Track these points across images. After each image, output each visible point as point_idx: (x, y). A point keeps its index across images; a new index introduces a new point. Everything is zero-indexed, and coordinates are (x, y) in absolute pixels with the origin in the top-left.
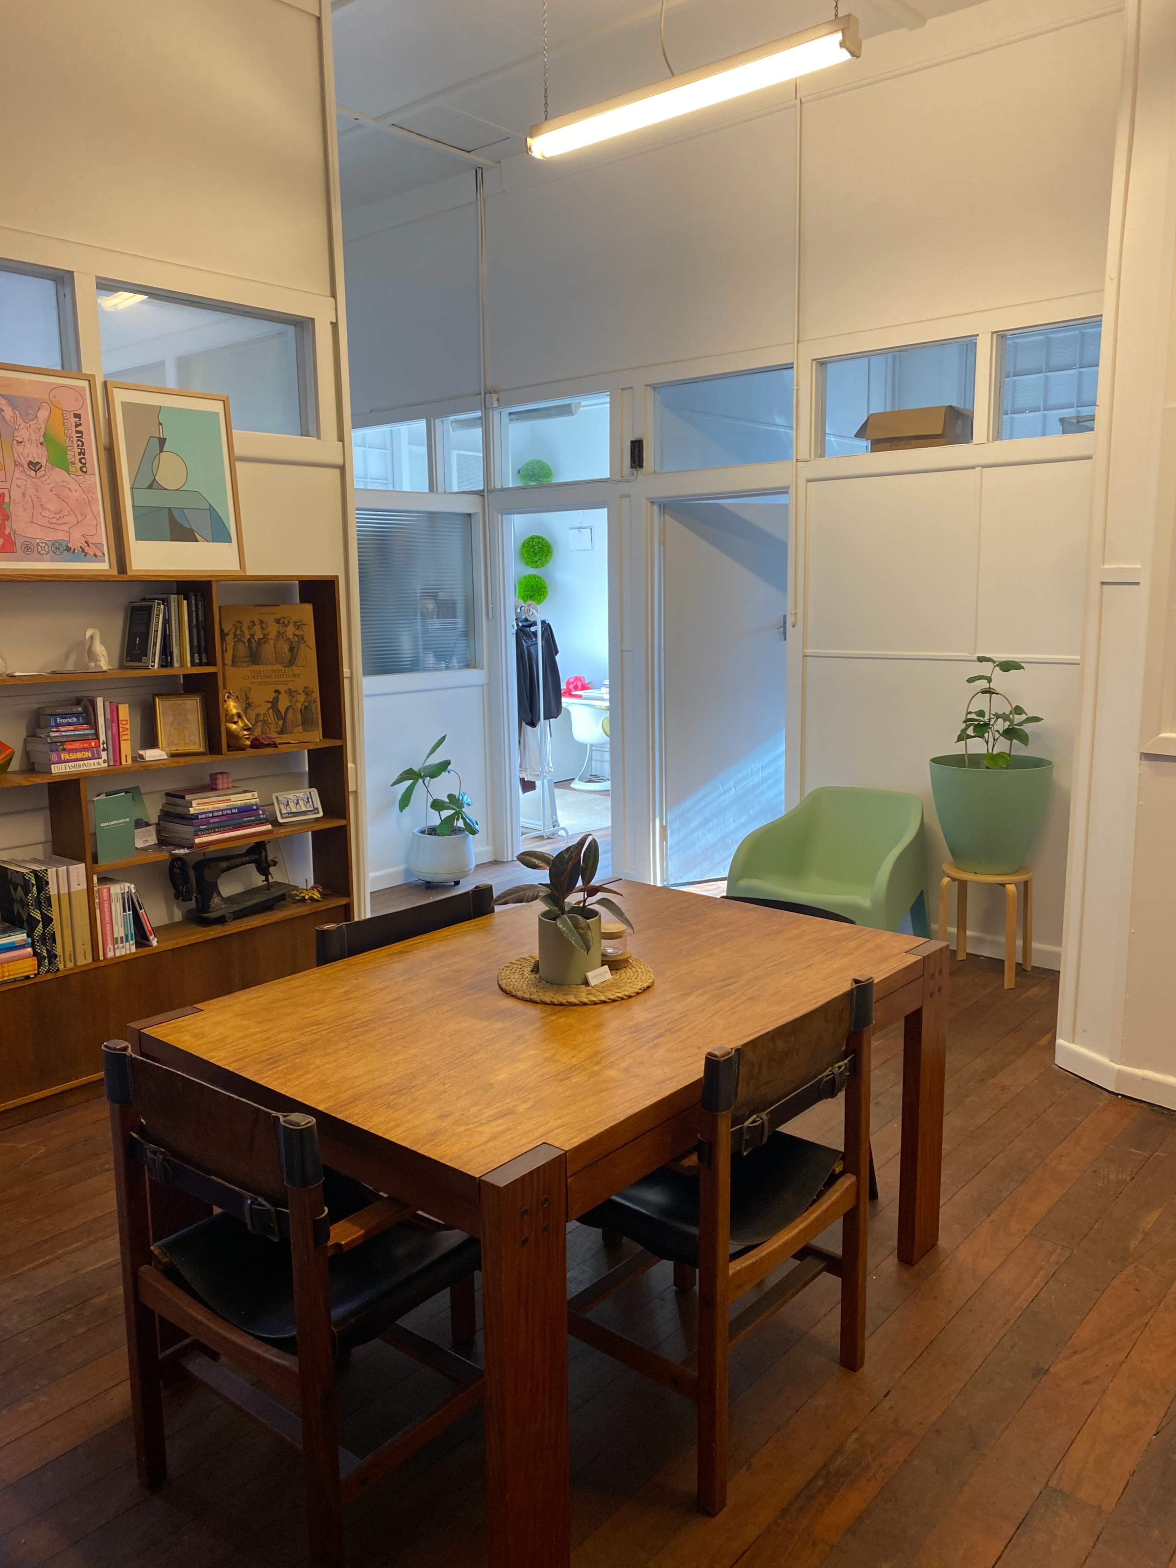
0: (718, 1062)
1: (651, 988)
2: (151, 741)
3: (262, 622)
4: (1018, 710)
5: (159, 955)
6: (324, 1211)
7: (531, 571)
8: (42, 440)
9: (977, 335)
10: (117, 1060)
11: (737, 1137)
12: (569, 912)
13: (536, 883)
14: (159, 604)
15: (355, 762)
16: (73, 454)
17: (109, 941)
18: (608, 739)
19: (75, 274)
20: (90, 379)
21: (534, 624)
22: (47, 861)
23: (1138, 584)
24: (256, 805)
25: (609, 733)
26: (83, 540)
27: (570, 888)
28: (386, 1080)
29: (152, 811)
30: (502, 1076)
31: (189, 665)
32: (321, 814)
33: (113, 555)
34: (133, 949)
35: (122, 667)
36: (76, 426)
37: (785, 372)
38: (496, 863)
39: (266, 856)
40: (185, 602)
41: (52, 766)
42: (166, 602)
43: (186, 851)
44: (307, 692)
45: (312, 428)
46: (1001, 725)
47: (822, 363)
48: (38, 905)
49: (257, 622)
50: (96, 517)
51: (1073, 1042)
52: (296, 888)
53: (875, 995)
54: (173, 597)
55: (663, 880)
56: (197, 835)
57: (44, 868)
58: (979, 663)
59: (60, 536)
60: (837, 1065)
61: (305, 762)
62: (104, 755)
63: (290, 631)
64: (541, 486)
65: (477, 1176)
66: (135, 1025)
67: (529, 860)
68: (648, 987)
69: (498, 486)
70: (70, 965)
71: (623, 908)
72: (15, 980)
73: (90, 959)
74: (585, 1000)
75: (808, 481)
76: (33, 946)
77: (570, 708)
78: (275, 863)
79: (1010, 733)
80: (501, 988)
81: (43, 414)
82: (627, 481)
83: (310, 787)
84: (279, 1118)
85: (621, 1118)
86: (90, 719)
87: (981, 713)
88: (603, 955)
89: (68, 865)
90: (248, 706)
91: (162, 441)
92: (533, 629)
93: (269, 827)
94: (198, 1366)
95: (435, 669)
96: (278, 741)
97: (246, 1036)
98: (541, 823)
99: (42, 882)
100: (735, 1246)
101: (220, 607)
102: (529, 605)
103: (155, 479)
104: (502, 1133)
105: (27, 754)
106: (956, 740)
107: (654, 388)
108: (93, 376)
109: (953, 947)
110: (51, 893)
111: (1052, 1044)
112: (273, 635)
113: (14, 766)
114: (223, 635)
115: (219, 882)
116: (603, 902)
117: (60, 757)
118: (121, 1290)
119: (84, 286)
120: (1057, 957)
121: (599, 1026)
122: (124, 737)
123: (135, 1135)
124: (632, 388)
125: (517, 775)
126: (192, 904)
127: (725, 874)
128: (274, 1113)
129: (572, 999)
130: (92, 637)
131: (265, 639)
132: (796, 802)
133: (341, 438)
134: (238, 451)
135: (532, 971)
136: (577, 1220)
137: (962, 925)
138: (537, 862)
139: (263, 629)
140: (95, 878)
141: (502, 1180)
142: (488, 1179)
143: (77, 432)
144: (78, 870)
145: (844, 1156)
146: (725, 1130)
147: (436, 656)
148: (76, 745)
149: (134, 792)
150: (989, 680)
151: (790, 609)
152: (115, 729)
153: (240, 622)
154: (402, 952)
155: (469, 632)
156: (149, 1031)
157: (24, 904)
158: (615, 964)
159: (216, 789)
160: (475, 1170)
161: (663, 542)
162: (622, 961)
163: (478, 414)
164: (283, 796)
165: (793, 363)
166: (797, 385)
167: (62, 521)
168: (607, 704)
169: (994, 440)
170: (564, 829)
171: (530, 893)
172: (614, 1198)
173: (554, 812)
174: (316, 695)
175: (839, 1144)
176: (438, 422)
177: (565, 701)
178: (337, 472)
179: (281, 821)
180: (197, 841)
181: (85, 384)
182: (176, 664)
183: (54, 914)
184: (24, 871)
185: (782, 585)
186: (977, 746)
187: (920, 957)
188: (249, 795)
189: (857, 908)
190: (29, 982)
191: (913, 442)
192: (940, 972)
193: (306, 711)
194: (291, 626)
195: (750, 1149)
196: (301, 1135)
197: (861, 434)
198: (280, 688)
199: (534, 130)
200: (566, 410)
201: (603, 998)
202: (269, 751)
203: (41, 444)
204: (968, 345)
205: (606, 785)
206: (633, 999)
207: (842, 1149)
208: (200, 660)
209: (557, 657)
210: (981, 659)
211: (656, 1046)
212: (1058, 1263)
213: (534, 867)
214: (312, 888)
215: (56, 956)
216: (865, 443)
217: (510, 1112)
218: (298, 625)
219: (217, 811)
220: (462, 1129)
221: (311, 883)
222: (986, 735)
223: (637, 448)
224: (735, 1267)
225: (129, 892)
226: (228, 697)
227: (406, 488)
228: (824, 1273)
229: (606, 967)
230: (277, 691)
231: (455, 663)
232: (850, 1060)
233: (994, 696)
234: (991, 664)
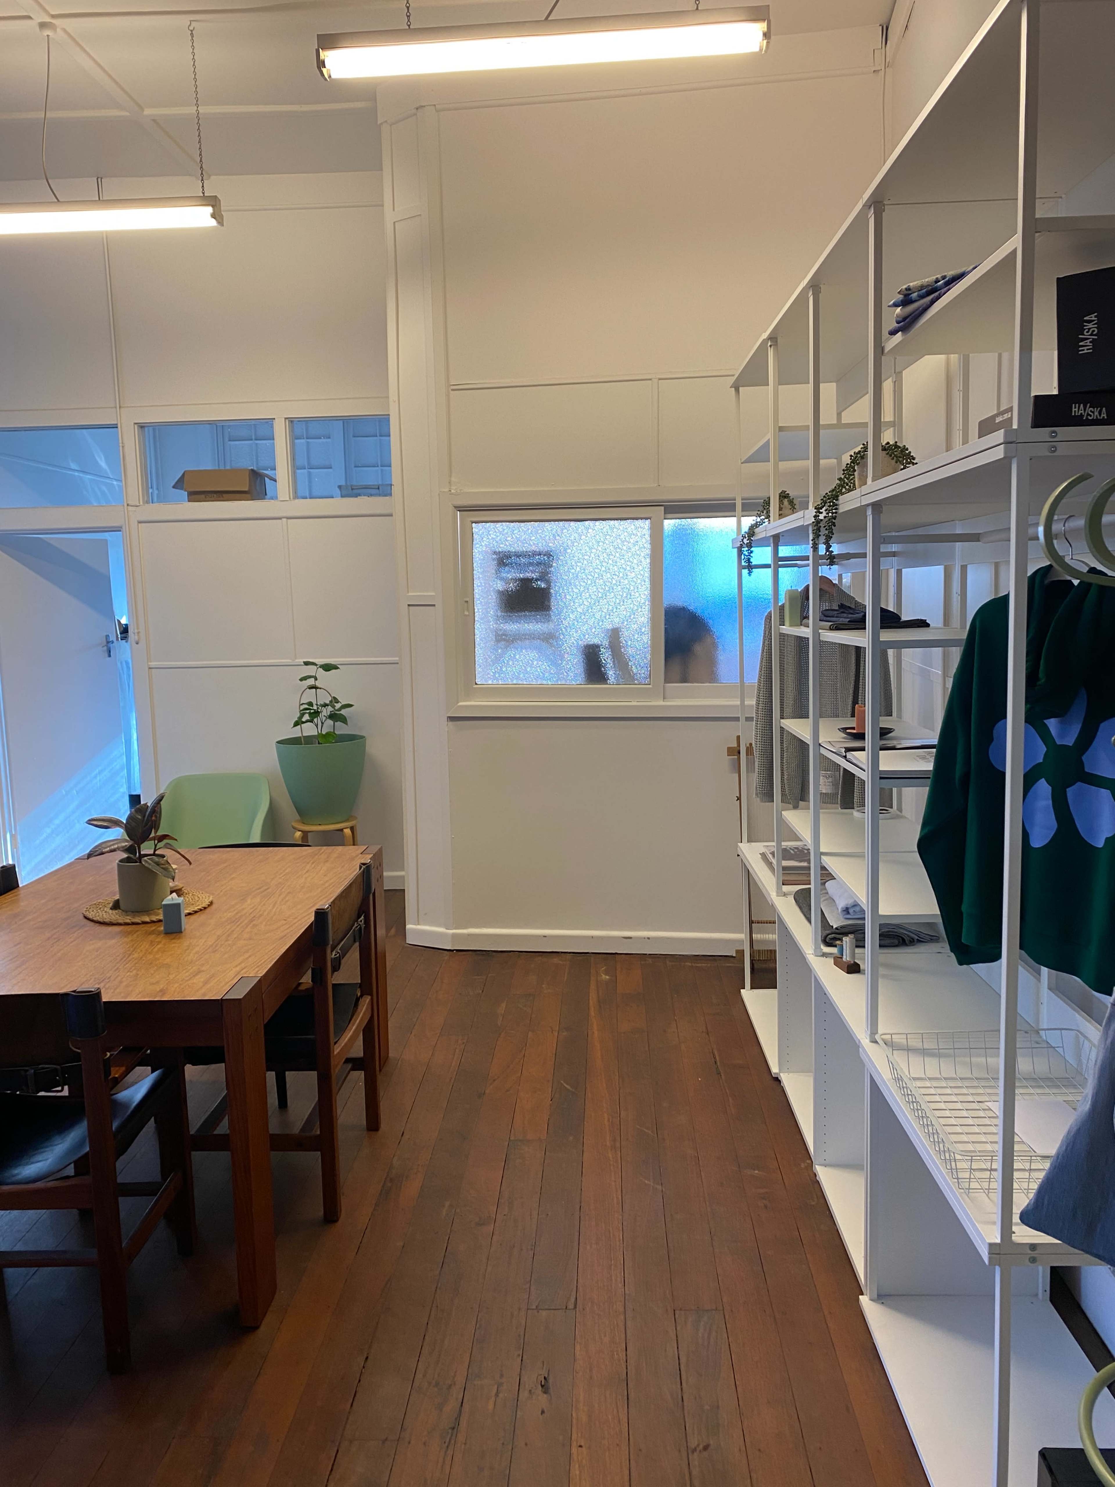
4: (337, 700)
9: (274, 419)
23: (434, 605)
37: (111, 430)
46: (326, 712)
47: (143, 427)
51: (418, 924)
58: (306, 666)
60: (359, 920)
65: (219, 998)
75: (140, 522)
79: (333, 717)
87: (310, 704)
100: (335, 1037)
106: (292, 726)
145: (360, 985)
150: (316, 679)
165: (117, 424)
166: (122, 443)
169: (296, 499)
186: (309, 730)
191: (224, 495)
197: (178, 486)
204: (266, 425)
210: (307, 663)
212: (463, 1043)
216: (182, 494)
222: (315, 720)
224: (335, 1050)
229: (174, 894)
232: (364, 916)
233: (318, 690)
234: (315, 667)
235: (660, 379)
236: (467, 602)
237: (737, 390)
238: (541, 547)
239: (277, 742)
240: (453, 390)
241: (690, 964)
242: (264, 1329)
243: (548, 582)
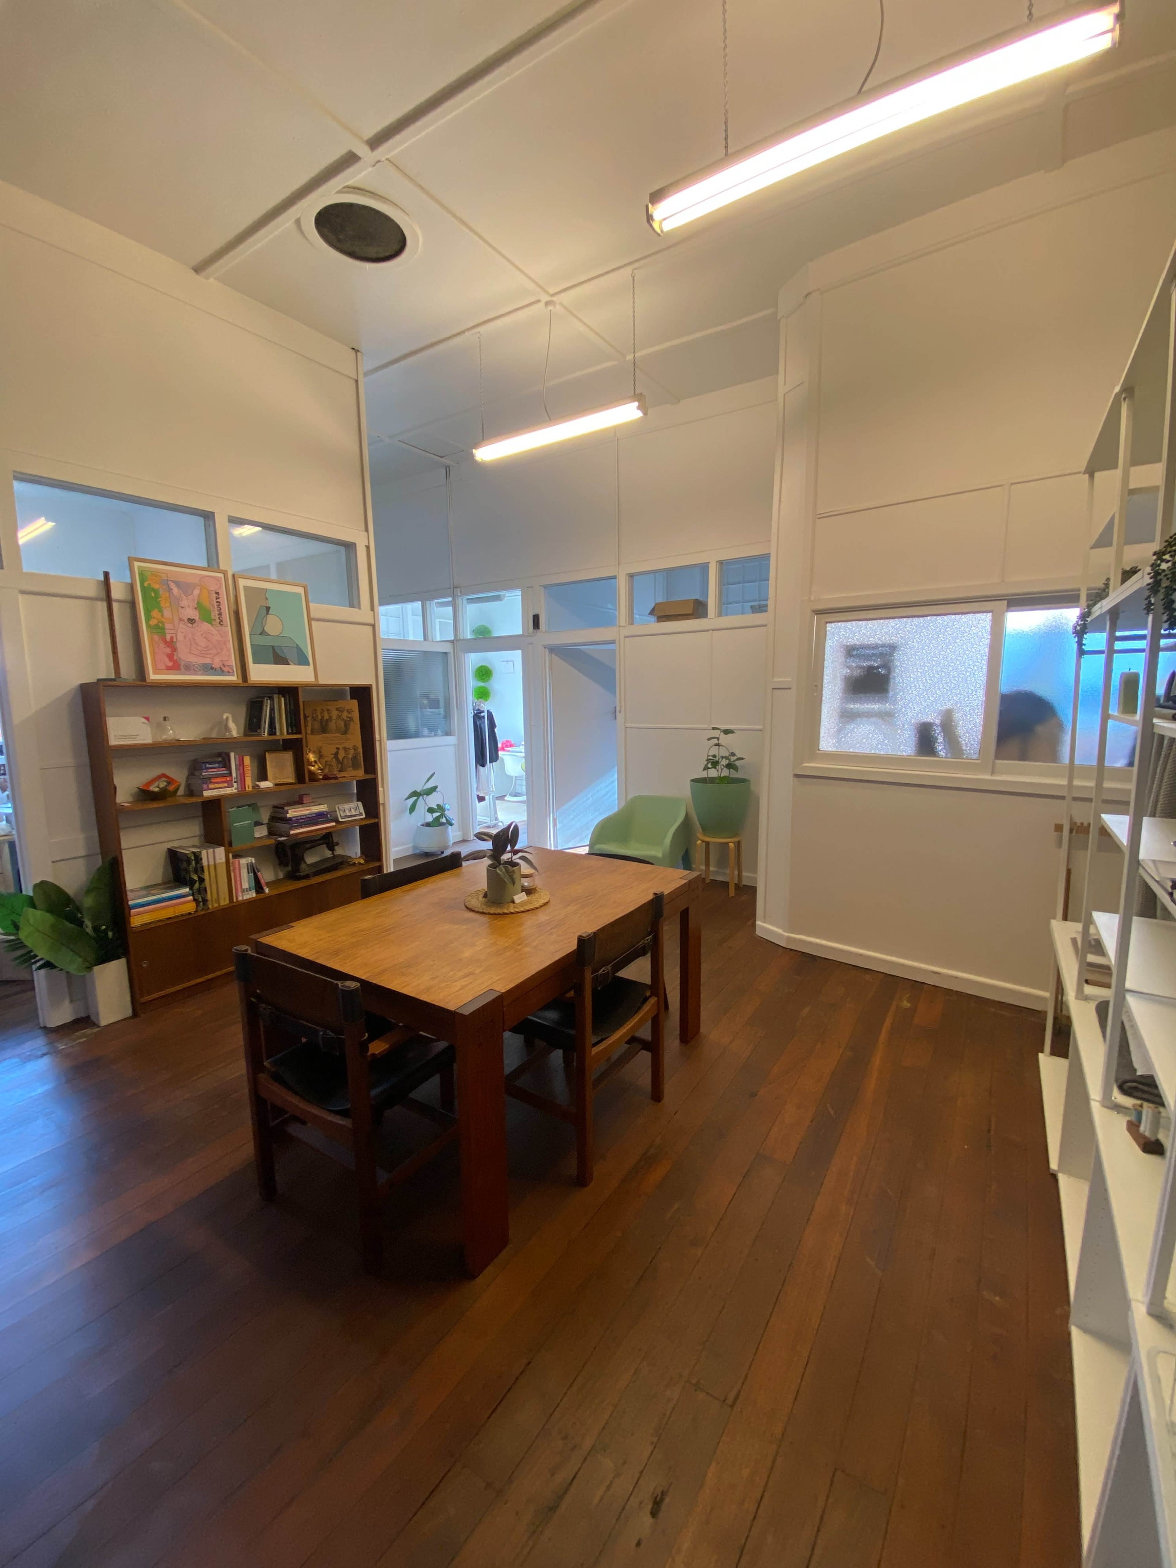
0: (584, 940)
1: (549, 904)
2: (263, 777)
3: (328, 710)
4: (733, 754)
5: (269, 898)
6: (365, 1036)
7: (482, 684)
8: (196, 606)
9: (709, 563)
10: (242, 957)
11: (595, 980)
12: (503, 864)
13: (485, 849)
14: (267, 699)
15: (383, 787)
16: (215, 615)
17: (239, 890)
18: (524, 773)
19: (216, 514)
20: (225, 573)
21: (483, 712)
22: (202, 847)
23: (790, 689)
24: (326, 812)
25: (524, 769)
26: (221, 663)
27: (504, 851)
28: (401, 960)
29: (265, 817)
30: (467, 953)
31: (285, 734)
32: (364, 816)
33: (239, 671)
34: (254, 895)
35: (245, 735)
36: (217, 599)
37: (613, 580)
38: (464, 841)
39: (332, 840)
40: (283, 699)
41: (204, 792)
42: (271, 699)
43: (285, 838)
44: (355, 748)
45: (356, 603)
46: (724, 762)
47: (631, 576)
48: (196, 871)
49: (325, 710)
50: (229, 651)
51: (765, 923)
52: (350, 857)
53: (665, 901)
54: (276, 697)
55: (555, 847)
56: (291, 829)
57: (199, 850)
59: (208, 661)
60: (646, 939)
61: (353, 787)
62: (235, 785)
63: (345, 715)
64: (485, 638)
65: (453, 1010)
66: (253, 937)
67: (481, 836)
68: (547, 903)
69: (462, 638)
70: (216, 905)
71: (533, 861)
72: (182, 915)
73: (227, 902)
74: (512, 911)
75: (625, 637)
76: (193, 895)
77: (504, 757)
78: (337, 844)
79: (729, 766)
80: (466, 907)
81: (196, 592)
82: (532, 636)
83: (358, 801)
84: (337, 984)
85: (533, 972)
86: (226, 764)
87: (714, 756)
88: (522, 887)
89: (213, 848)
90: (320, 756)
91: (268, 609)
92: (482, 714)
93: (334, 824)
94: (294, 1129)
95: (428, 736)
96: (338, 776)
97: (321, 940)
98: (489, 819)
99: (198, 858)
100: (594, 1040)
101: (303, 702)
102: (480, 702)
103: (264, 630)
104: (466, 986)
105: (188, 786)
106: (702, 770)
107: (544, 587)
108: (227, 571)
109: (703, 876)
110: (204, 865)
111: (754, 925)
112: (334, 717)
113: (181, 792)
114: (306, 717)
115: (305, 855)
116: (522, 858)
117: (208, 787)
118: (246, 1091)
119: (221, 521)
120: (755, 879)
121: (521, 925)
122: (247, 775)
123: (254, 1000)
124: (532, 587)
125: (475, 793)
126: (289, 868)
127: (588, 843)
128: (335, 982)
129: (506, 911)
130: (227, 718)
131: (330, 719)
132: (623, 804)
133: (372, 609)
134: (312, 615)
135: (484, 897)
136: (509, 1031)
137: (707, 864)
138: (485, 837)
139: (328, 713)
140: (231, 855)
141: (467, 1011)
142: (460, 1011)
143: (217, 602)
144: (220, 852)
145: (651, 987)
146: (588, 976)
147: (428, 729)
148: (219, 780)
149: (254, 807)
150: (718, 739)
151: (618, 704)
152: (242, 770)
153: (316, 710)
154: (410, 890)
155: (447, 716)
156: (260, 940)
157: (187, 871)
158: (529, 891)
159: (302, 804)
160: (451, 1007)
161: (551, 669)
162: (532, 889)
163: (450, 599)
164: (341, 807)
165: (616, 576)
166: (619, 587)
167: (208, 652)
168: (523, 754)
169: (718, 616)
170: (501, 822)
171: (481, 855)
172: (529, 1017)
173: (496, 813)
174: (360, 750)
175: (648, 980)
176: (428, 603)
177: (500, 753)
178: (371, 628)
179: (341, 820)
180: (292, 832)
181: (221, 575)
182: (278, 733)
183: (206, 876)
184: (187, 852)
185: (614, 692)
186: (713, 773)
187: (686, 881)
188: (322, 806)
189: (655, 857)
190: (191, 916)
191: (678, 617)
192: (698, 888)
193: (355, 758)
194: (345, 712)
195: (602, 986)
196: (351, 993)
197: (652, 612)
198: (338, 746)
199: (477, 445)
200: (498, 598)
201: (522, 909)
202: (333, 781)
203: (196, 608)
204: (704, 567)
205: (524, 798)
206: (538, 910)
207: (650, 983)
208: (292, 731)
209: (496, 730)
210: (714, 729)
211: (551, 934)
212: (760, 1038)
213: (484, 840)
214: (360, 858)
215: (207, 900)
216: (653, 619)
217: (471, 974)
218: (349, 711)
219: (303, 816)
220: (444, 984)
221: (359, 854)
222: (717, 767)
223: (536, 620)
224: (595, 1050)
225: (252, 863)
226: (309, 752)
227: (411, 638)
228: (642, 1051)
229: (524, 893)
230: (338, 748)
231: (439, 732)
232: (653, 936)
233: (721, 747)
234: (719, 731)
235: (1012, 484)
236: (816, 686)
237: (1092, 476)
238: (887, 640)
239: (692, 781)
240: (819, 518)
241: (993, 1010)
242: (479, 1280)
243: (889, 670)
